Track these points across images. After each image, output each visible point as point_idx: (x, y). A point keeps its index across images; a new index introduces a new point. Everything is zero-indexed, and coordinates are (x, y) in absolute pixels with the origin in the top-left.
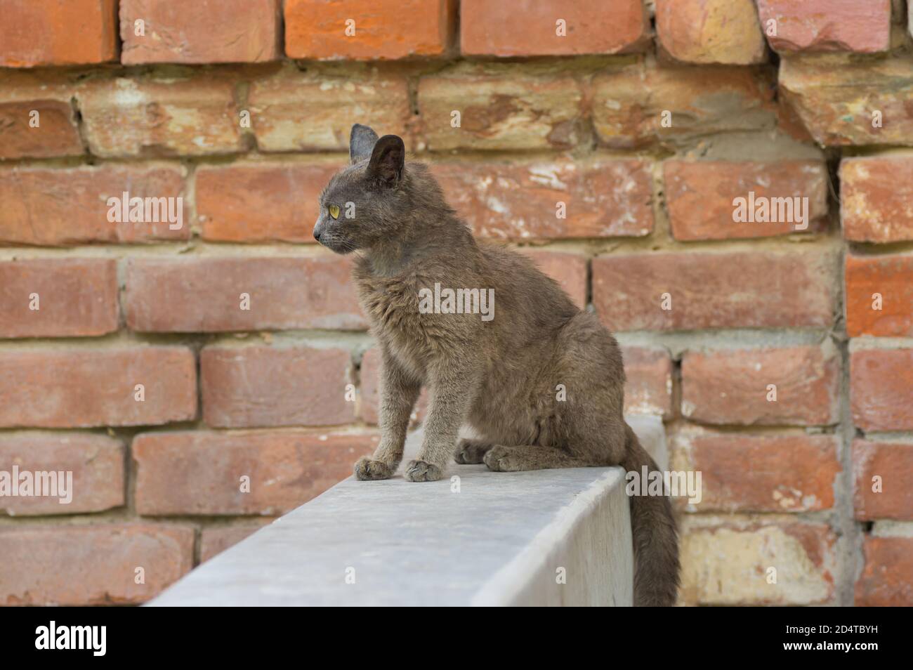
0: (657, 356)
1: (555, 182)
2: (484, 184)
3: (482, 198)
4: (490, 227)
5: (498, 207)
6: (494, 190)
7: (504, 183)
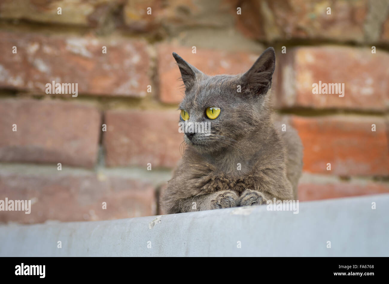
0: (146, 186)
1: (85, 53)
2: (33, 48)
3: (30, 59)
4: (34, 81)
5: (42, 67)
6: (40, 54)
7: (47, 50)
